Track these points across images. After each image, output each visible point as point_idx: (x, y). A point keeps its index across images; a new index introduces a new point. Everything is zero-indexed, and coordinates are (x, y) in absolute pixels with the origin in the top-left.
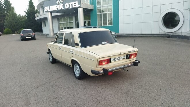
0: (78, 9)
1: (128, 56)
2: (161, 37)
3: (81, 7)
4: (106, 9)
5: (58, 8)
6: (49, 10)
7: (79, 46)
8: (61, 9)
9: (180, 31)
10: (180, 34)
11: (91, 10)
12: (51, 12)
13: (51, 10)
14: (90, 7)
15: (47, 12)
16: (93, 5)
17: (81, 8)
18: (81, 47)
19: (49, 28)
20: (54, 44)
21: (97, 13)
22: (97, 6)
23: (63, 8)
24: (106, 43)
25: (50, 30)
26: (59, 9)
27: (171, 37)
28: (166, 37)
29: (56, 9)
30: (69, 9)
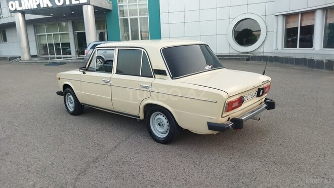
0: (84, 7)
1: (262, 91)
2: (236, 59)
3: (89, 4)
4: (137, 9)
5: (39, 4)
6: (19, 9)
7: (166, 75)
8: (45, 6)
9: (261, 50)
10: (262, 55)
11: (108, 11)
12: (23, 13)
13: (24, 8)
14: (106, 5)
15: (16, 11)
16: (111, 2)
17: (89, 6)
18: (172, 78)
19: (20, 45)
20: (84, 73)
21: (120, 18)
22: (119, 5)
23: (50, 5)
24: (210, 67)
25: (21, 48)
26: (42, 6)
27: (252, 60)
28: (243, 59)
29: (36, 7)
30: (64, 6)
